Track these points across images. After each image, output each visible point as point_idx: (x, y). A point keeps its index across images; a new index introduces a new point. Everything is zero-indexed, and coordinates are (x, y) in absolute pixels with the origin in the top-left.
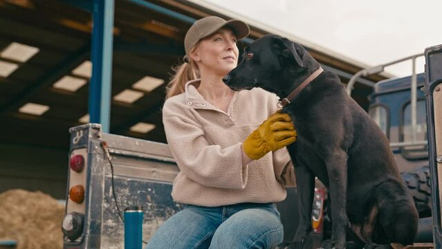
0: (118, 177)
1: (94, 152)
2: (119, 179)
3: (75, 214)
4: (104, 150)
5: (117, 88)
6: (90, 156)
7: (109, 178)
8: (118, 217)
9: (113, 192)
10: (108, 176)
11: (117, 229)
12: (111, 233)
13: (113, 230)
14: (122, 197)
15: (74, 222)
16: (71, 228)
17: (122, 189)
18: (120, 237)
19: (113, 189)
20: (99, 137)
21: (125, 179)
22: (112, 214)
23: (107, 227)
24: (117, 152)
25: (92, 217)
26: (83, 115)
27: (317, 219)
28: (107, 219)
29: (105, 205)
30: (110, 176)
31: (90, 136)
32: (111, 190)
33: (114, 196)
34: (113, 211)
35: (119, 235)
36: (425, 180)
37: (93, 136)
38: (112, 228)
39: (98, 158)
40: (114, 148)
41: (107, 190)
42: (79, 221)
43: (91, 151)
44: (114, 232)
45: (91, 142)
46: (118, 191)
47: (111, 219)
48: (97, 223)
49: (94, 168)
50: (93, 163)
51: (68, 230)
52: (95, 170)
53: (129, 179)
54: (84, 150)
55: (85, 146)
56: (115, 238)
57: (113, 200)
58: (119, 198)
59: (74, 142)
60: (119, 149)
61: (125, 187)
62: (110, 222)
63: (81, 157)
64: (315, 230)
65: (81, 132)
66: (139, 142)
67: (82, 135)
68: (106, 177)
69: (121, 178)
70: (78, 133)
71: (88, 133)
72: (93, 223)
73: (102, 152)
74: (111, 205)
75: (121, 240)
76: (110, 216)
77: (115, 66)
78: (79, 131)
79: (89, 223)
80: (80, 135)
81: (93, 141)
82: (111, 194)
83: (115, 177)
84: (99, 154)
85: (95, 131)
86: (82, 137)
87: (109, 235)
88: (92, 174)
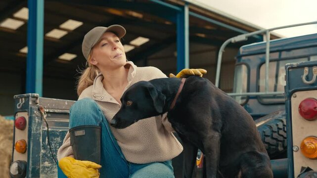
0: (52, 130)
1: (34, 115)
2: (53, 131)
3: (20, 162)
4: (41, 113)
5: (48, 28)
6: (30, 118)
7: (45, 131)
8: (52, 159)
9: (48, 141)
10: (45, 129)
11: (52, 168)
12: (48, 171)
13: (48, 169)
14: (55, 144)
15: (19, 169)
16: (17, 172)
17: (55, 138)
18: (55, 174)
19: (48, 139)
20: (37, 103)
21: (58, 130)
22: (48, 158)
23: (44, 168)
24: (51, 111)
25: (33, 165)
26: (23, 47)
27: (199, 158)
28: (44, 162)
29: (42, 151)
30: (46, 129)
31: (30, 103)
32: (47, 140)
33: (49, 144)
34: (49, 155)
35: (54, 172)
36: (276, 130)
37: (32, 103)
38: (48, 167)
39: (37, 120)
40: (49, 108)
41: (44, 140)
42: (23, 168)
43: (31, 114)
44: (50, 170)
45: (31, 108)
46: (52, 140)
47: (48, 161)
48: (37, 169)
49: (34, 128)
50: (33, 124)
51: (15, 174)
52: (35, 129)
53: (60, 131)
54: (26, 113)
55: (26, 110)
56: (51, 174)
57: (49, 147)
58: (53, 145)
59: (18, 107)
60: (52, 109)
61: (58, 136)
62: (47, 164)
63: (23, 119)
64: (198, 167)
65: (23, 99)
66: (68, 102)
67: (23, 102)
68: (43, 131)
69: (54, 130)
70: (20, 100)
71: (28, 101)
72: (33, 169)
73: (39, 115)
74: (47, 151)
75: (55, 176)
76: (47, 159)
77: (46, 11)
78: (22, 98)
79: (30, 169)
80: (22, 102)
81: (33, 107)
82: (47, 142)
83: (49, 129)
84: (37, 116)
85: (34, 99)
86: (24, 103)
87: (46, 173)
88: (32, 132)
